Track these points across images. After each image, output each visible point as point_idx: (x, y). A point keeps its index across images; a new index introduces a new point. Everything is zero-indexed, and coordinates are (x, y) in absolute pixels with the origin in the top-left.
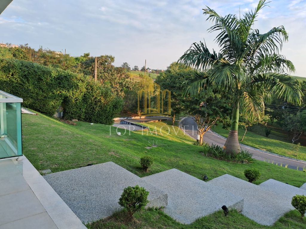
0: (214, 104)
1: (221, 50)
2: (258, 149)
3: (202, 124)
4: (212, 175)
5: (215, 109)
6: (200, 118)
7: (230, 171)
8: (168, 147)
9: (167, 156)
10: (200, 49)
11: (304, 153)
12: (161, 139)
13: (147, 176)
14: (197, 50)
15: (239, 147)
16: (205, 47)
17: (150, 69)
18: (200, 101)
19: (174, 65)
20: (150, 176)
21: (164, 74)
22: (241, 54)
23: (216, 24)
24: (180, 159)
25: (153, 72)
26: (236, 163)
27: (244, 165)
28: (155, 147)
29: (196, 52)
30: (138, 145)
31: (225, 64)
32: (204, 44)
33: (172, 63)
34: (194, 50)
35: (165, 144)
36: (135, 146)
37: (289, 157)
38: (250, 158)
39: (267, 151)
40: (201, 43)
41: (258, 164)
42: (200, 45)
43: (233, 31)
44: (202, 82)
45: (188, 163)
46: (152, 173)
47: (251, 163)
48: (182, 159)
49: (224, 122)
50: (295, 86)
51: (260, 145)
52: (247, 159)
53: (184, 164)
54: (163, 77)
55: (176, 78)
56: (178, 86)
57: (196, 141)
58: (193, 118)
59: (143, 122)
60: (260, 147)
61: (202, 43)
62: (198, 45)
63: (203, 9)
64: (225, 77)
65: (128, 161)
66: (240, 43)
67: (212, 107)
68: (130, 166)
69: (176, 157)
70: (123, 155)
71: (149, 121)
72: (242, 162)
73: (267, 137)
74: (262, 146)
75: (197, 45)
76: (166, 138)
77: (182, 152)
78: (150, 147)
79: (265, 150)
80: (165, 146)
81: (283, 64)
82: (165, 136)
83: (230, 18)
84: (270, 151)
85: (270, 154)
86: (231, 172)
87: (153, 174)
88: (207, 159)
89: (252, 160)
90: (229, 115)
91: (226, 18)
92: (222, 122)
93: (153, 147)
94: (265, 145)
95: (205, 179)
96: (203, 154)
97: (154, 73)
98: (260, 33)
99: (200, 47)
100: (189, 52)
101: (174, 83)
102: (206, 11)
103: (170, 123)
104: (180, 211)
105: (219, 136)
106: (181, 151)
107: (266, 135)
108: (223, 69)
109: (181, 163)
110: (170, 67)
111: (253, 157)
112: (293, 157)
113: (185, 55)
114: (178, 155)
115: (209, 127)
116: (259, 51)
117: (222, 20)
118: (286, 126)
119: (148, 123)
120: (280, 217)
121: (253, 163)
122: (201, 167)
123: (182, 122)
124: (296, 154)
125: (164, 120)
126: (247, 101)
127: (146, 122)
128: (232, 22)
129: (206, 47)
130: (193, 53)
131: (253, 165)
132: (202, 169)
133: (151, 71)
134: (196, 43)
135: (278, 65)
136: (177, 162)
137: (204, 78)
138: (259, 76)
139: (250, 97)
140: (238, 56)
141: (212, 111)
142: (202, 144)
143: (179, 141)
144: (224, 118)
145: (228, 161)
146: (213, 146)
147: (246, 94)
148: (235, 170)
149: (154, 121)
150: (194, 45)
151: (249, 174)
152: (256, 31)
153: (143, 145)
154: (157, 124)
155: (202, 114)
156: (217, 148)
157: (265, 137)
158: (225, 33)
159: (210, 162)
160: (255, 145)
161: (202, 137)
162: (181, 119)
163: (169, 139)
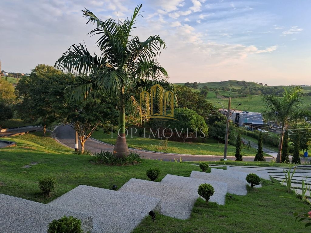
0: (95, 109)
1: (102, 54)
2: (135, 148)
3: (82, 131)
4: (109, 183)
5: (95, 115)
6: (79, 125)
7: (124, 174)
8: (51, 162)
9: (53, 173)
10: (81, 52)
11: (171, 146)
12: (39, 154)
13: (52, 202)
14: (77, 52)
15: (128, 149)
16: (85, 49)
17: (5, 72)
18: (80, 106)
19: (40, 68)
20: (55, 201)
21: (28, 79)
22: (124, 60)
23: (98, 27)
24: (70, 173)
25: (9, 76)
26: (127, 166)
27: (135, 166)
28: (35, 164)
29: (76, 54)
30: (11, 166)
31: (111, 68)
32: (84, 46)
33: (37, 66)
34: (74, 52)
35: (46, 158)
36: (7, 168)
37: (161, 152)
38: (139, 158)
39: (142, 149)
40: (81, 45)
41: (147, 162)
42: (80, 48)
43: (114, 36)
44: (88, 87)
45: (80, 175)
46: (56, 196)
47: (140, 163)
48: (72, 172)
49: (104, 127)
50: (172, 90)
51: (136, 145)
52: (136, 160)
53: (76, 178)
54: (28, 81)
55: (47, 83)
56: (52, 91)
57: (74, 150)
58: (72, 125)
59: (5, 137)
60: (136, 147)
61: (83, 46)
62: (78, 47)
63: (83, 11)
64: (114, 82)
65: (19, 188)
66: (122, 48)
67: (93, 112)
68: (25, 194)
69: (64, 171)
70: (9, 182)
71: (12, 134)
72: (132, 163)
73: (140, 137)
74: (138, 146)
75: (76, 47)
76: (42, 151)
77: (69, 165)
78: (29, 165)
79: (140, 149)
80: (48, 162)
81: (158, 70)
82: (40, 149)
83: (111, 23)
84: (145, 149)
85: (145, 152)
86: (126, 175)
87: (58, 197)
88: (99, 167)
89: (141, 160)
90: (110, 120)
91: (106, 23)
92: (102, 127)
93: (33, 164)
94: (140, 144)
95: (114, 188)
96: (93, 162)
97: (11, 77)
98: (140, 41)
99: (80, 50)
100: (67, 54)
101: (46, 88)
102: (85, 13)
103: (40, 134)
104: (108, 230)
105: (98, 142)
106: (67, 164)
107: (140, 135)
108: (110, 74)
109: (72, 177)
110: (35, 70)
111: (141, 158)
112: (163, 151)
113: (63, 57)
114: (66, 169)
115: (90, 134)
116: (139, 57)
117: (103, 24)
118: (155, 125)
119: (12, 137)
120: (192, 208)
121: (142, 162)
122: (95, 177)
123: (55, 132)
124: (165, 149)
125: (32, 132)
126: (135, 104)
127: (8, 136)
128: (112, 27)
129: (87, 51)
130: (73, 55)
131: (143, 164)
132: (96, 178)
133: (7, 74)
134: (75, 45)
135: (154, 71)
136: (66, 177)
137: (89, 83)
138: (142, 81)
139: (137, 101)
140: (121, 61)
141: (93, 116)
142: (84, 152)
143: (58, 153)
144: (104, 123)
145: (120, 164)
146: (102, 152)
147: (133, 98)
148: (128, 173)
149: (19, 134)
150: (72, 47)
151: (151, 174)
152: (136, 39)
153: (18, 164)
154: (24, 137)
155: (82, 120)
156: (107, 154)
157: (139, 136)
158: (105, 37)
159: (103, 170)
160: (131, 145)
161: (83, 145)
162: (53, 128)
163: (45, 153)
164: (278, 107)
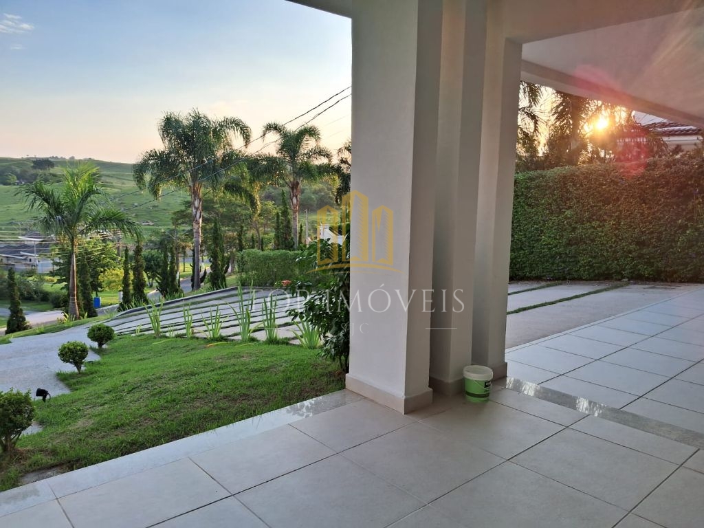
164: (56, 207)
